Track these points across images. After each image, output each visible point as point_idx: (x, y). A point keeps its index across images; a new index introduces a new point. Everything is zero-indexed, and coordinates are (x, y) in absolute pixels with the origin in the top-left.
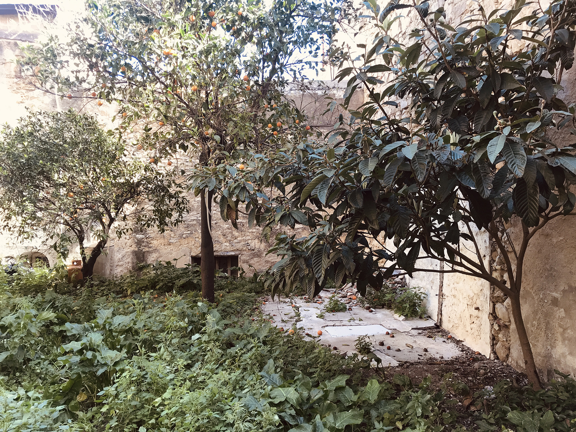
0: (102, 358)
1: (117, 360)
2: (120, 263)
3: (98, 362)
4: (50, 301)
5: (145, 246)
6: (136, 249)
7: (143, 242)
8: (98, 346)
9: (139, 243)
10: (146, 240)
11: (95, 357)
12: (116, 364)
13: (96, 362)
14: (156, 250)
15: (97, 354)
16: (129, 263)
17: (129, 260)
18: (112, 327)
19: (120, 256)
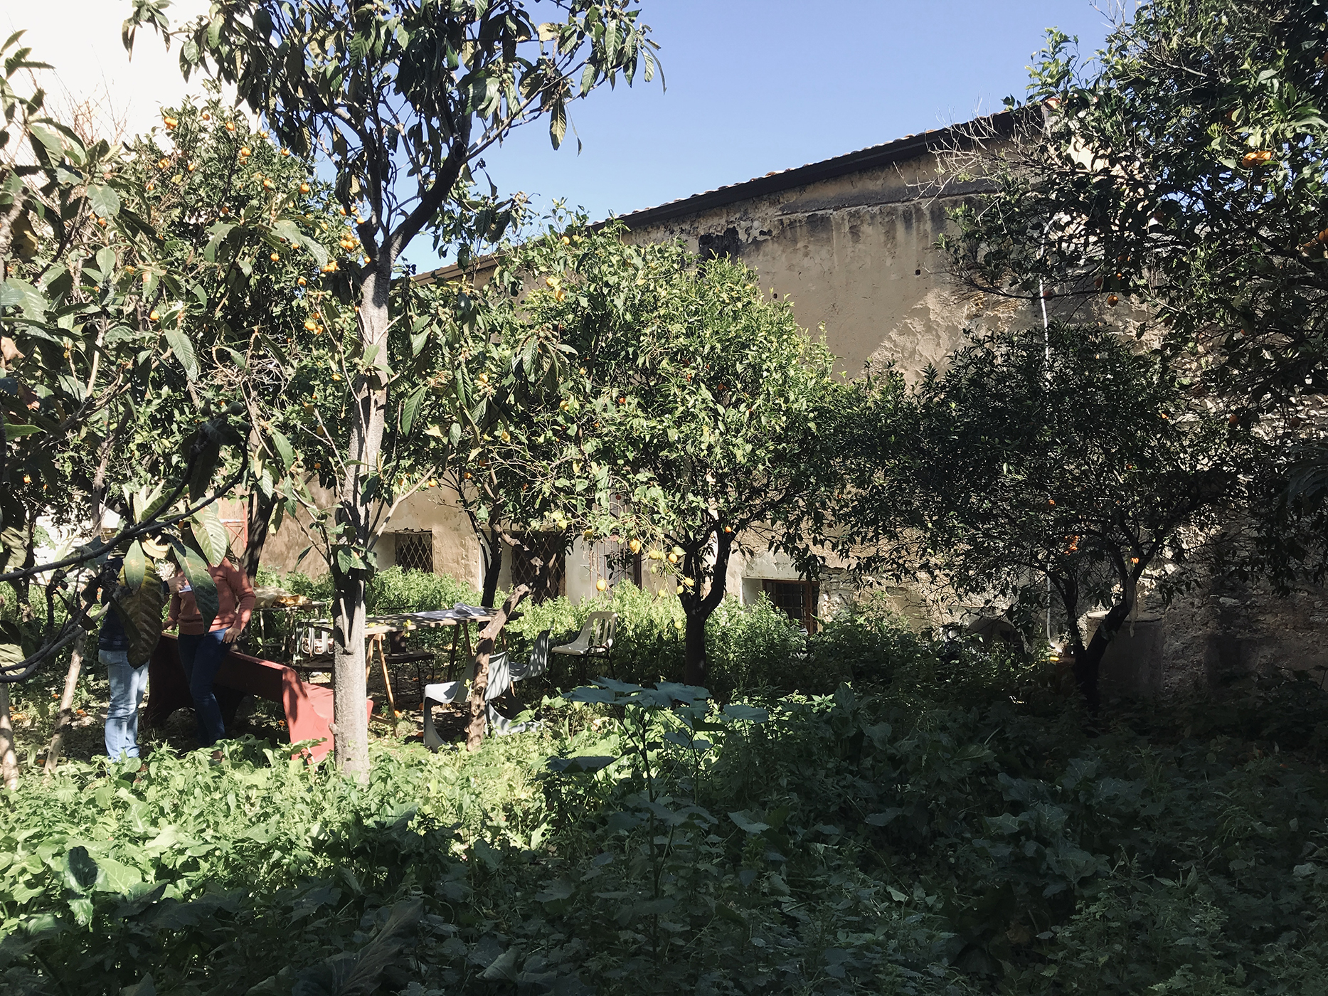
0: (1058, 862)
1: (1087, 874)
2: (1180, 662)
3: (1049, 868)
4: (996, 726)
5: (1241, 627)
6: (1219, 632)
7: (1238, 616)
8: (1054, 834)
9: (1227, 616)
10: (1244, 612)
11: (1041, 856)
12: (1084, 882)
13: (1044, 866)
14: (1271, 639)
15: (1048, 851)
16: (1199, 663)
17: (1200, 657)
18: (1094, 802)
19: (1177, 644)
